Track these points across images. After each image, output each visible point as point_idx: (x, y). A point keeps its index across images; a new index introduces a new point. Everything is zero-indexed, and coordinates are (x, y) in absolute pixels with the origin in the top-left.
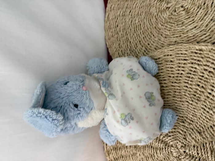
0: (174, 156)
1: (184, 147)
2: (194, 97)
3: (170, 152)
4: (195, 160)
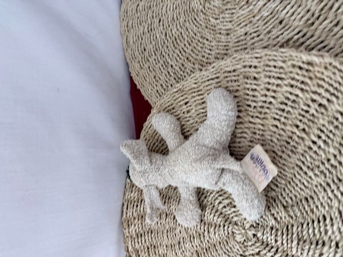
0: (236, 241)
1: (254, 228)
2: (286, 145)
3: (230, 233)
4: (269, 251)
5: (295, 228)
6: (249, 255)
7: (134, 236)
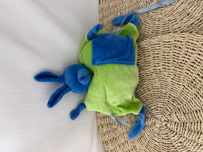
0: (156, 126)
1: (166, 121)
3: (153, 123)
4: (172, 133)
5: (188, 125)
6: (162, 134)
7: (101, 117)
